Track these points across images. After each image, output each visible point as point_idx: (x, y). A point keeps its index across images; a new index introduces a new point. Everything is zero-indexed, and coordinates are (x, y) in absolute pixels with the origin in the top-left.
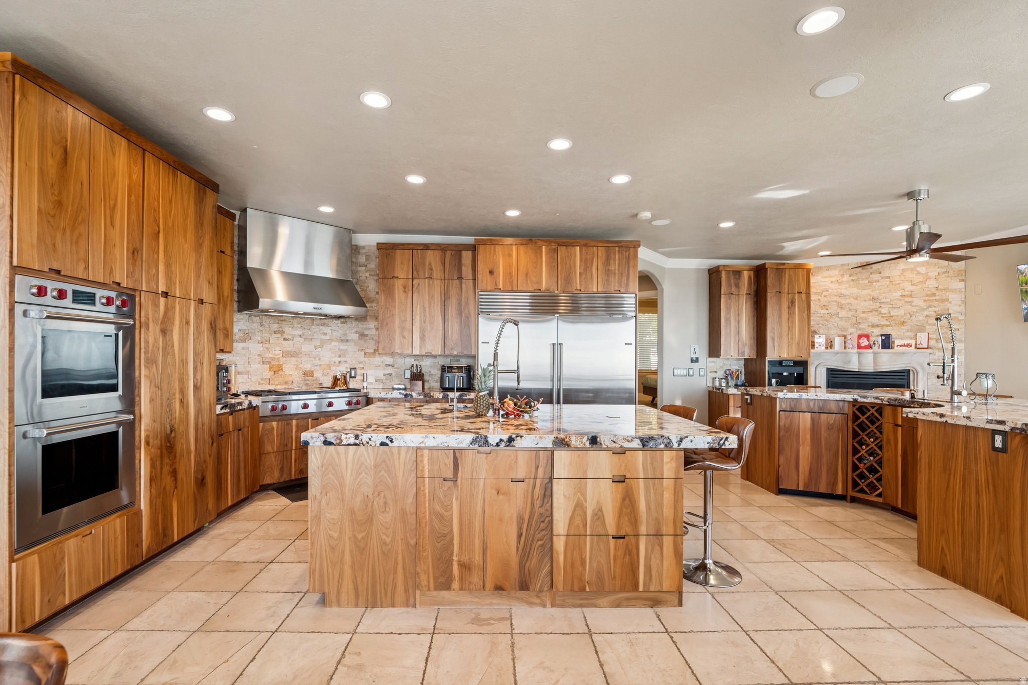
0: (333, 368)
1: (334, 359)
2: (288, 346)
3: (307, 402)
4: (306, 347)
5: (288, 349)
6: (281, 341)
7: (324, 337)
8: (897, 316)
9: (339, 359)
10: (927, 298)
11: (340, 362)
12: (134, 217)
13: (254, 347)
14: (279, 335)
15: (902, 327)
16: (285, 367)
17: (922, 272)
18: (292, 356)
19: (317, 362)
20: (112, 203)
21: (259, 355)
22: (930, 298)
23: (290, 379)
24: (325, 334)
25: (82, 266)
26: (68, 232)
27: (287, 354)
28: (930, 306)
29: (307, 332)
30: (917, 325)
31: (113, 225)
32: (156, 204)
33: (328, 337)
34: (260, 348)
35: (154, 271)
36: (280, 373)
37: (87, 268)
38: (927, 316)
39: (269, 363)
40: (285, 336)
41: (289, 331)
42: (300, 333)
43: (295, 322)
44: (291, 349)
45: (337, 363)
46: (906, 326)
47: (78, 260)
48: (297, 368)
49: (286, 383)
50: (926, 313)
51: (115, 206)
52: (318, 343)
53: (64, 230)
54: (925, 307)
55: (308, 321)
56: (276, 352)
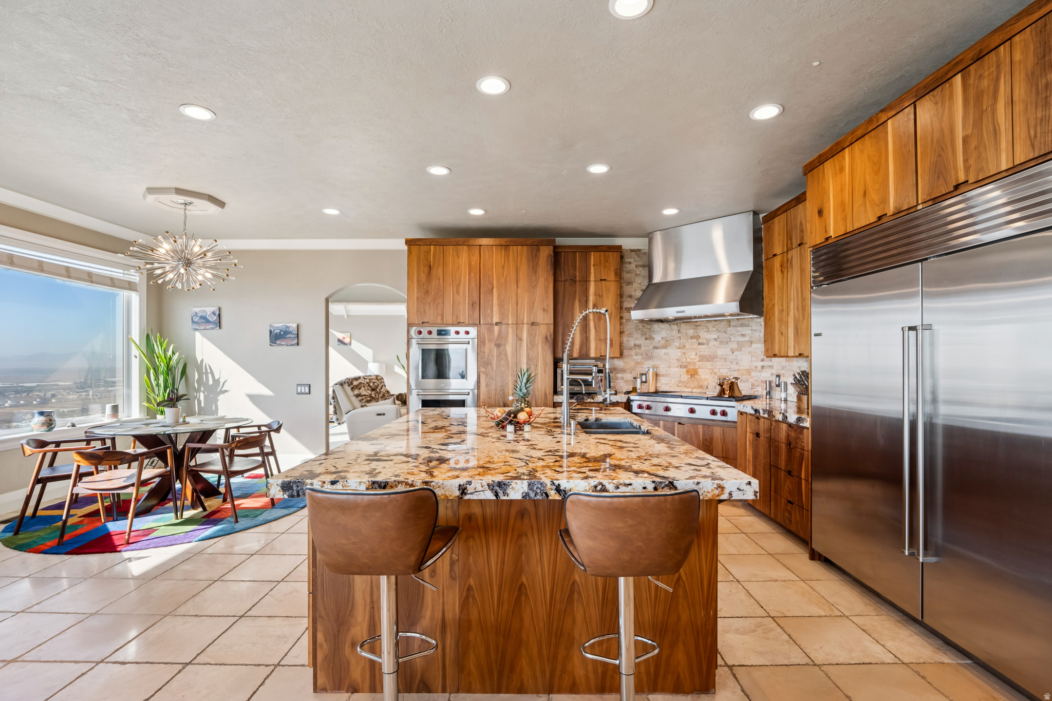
0: (753, 374)
1: (755, 364)
2: (704, 350)
3: (670, 405)
4: (722, 351)
5: (703, 353)
6: (696, 345)
7: (741, 339)
9: (762, 364)
11: (763, 367)
12: (473, 285)
13: (674, 353)
14: (695, 340)
16: (700, 371)
18: (708, 360)
19: (734, 367)
20: (457, 283)
21: (677, 360)
23: (705, 383)
24: (743, 335)
25: (440, 317)
26: (432, 304)
27: (703, 358)
29: (722, 335)
31: (458, 293)
32: (490, 273)
33: (747, 339)
34: (678, 353)
35: (489, 311)
36: (696, 377)
37: (442, 318)
39: (685, 367)
40: (701, 341)
41: (704, 335)
42: (716, 336)
43: (710, 325)
44: (707, 353)
45: (759, 368)
47: (437, 315)
48: (712, 372)
49: (701, 387)
51: (459, 283)
52: (735, 346)
53: (430, 303)
55: (723, 323)
56: (692, 356)
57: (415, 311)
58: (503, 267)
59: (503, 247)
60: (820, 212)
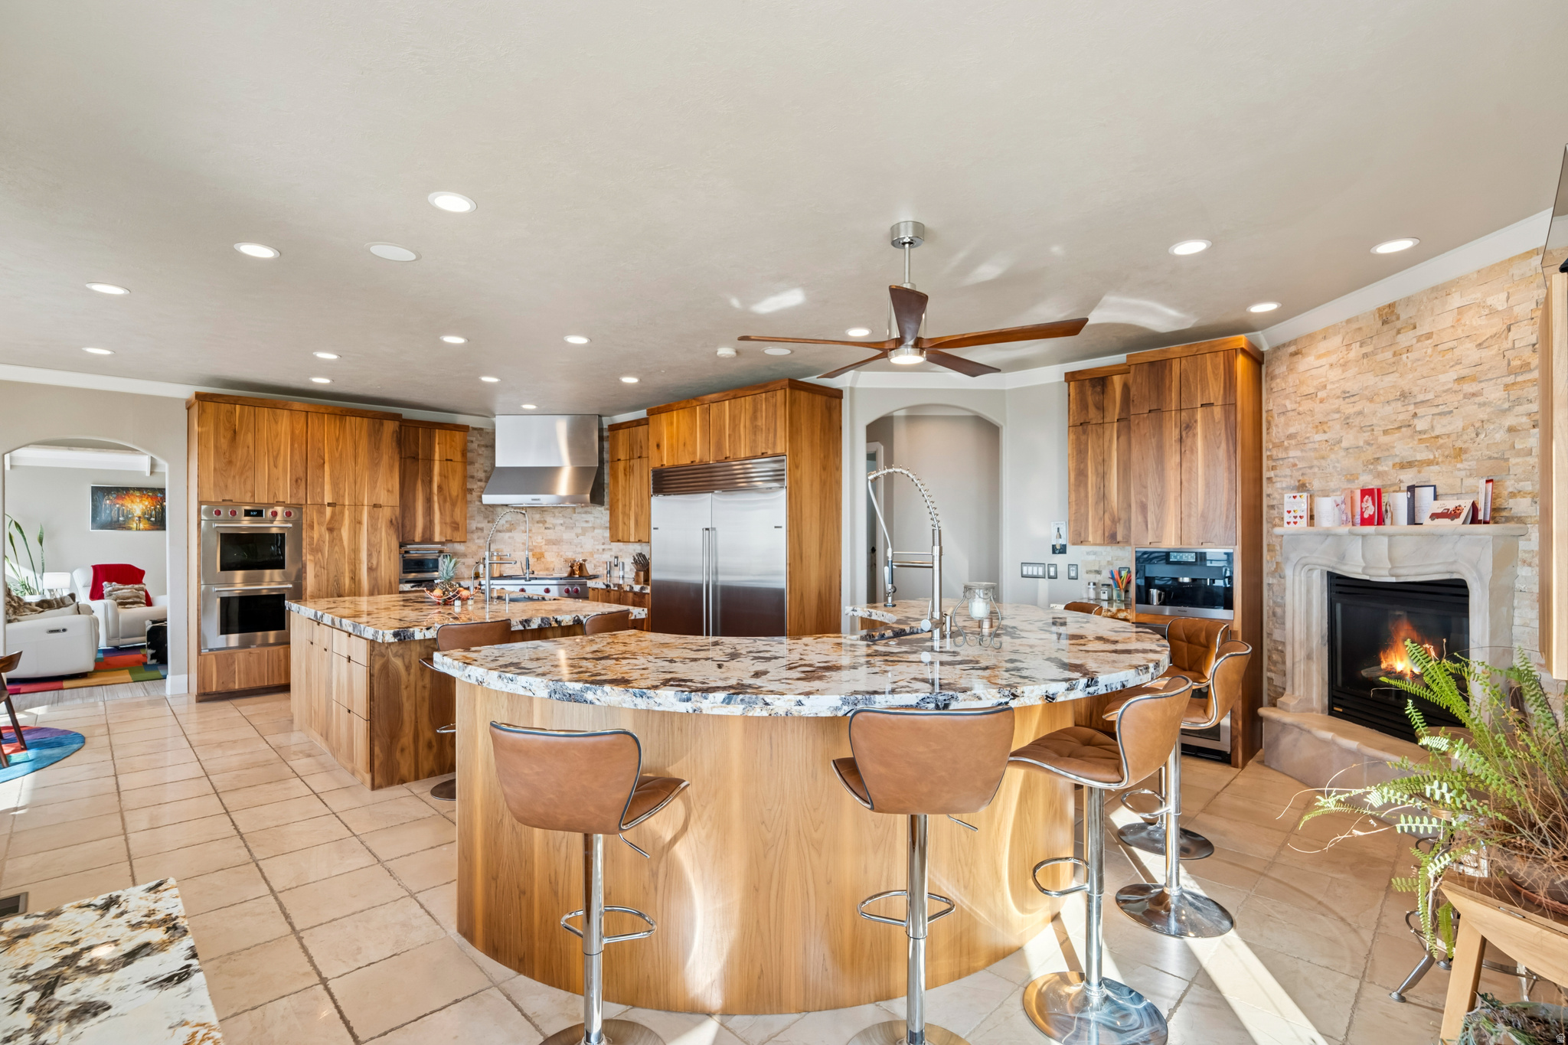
0: (595, 556)
1: (597, 547)
2: (551, 534)
3: (524, 587)
4: (568, 536)
5: (549, 537)
6: (543, 530)
7: (585, 525)
8: (1448, 436)
9: (603, 547)
10: (1510, 379)
11: (603, 550)
12: (297, 457)
13: (519, 537)
14: (541, 525)
15: (1459, 466)
16: (546, 554)
17: (1500, 308)
18: (554, 544)
19: (579, 550)
20: (275, 453)
21: (523, 543)
22: (1520, 379)
23: (552, 566)
24: (587, 522)
25: (249, 494)
26: (237, 477)
27: (550, 542)
28: (1518, 402)
29: (568, 521)
30: (1490, 458)
31: (276, 466)
32: (321, 445)
33: (590, 525)
34: (525, 537)
35: (319, 490)
36: (543, 560)
37: (253, 496)
38: (1511, 430)
39: (531, 550)
40: (547, 525)
41: (550, 520)
42: (562, 522)
43: (556, 511)
44: (553, 537)
45: (601, 550)
46: (1466, 460)
47: (246, 492)
48: (559, 555)
49: (547, 569)
50: (1510, 421)
51: (278, 454)
52: (579, 531)
53: (234, 477)
54: (1506, 406)
55: (569, 510)
56: (539, 540)
57: (212, 486)
58: (338, 440)
59: (338, 417)
60: (658, 446)
